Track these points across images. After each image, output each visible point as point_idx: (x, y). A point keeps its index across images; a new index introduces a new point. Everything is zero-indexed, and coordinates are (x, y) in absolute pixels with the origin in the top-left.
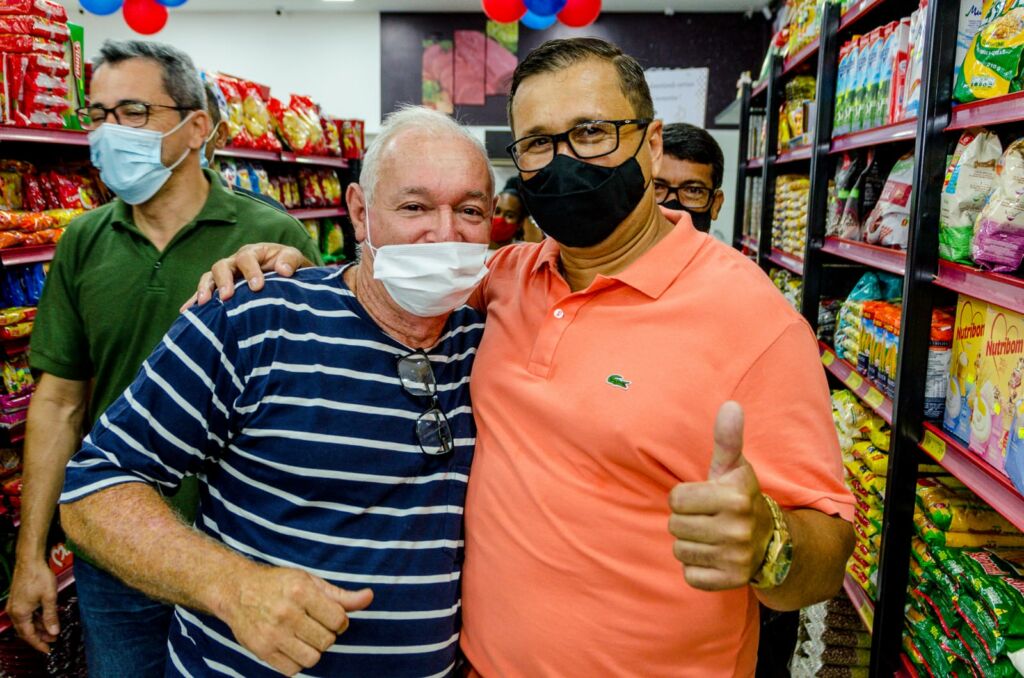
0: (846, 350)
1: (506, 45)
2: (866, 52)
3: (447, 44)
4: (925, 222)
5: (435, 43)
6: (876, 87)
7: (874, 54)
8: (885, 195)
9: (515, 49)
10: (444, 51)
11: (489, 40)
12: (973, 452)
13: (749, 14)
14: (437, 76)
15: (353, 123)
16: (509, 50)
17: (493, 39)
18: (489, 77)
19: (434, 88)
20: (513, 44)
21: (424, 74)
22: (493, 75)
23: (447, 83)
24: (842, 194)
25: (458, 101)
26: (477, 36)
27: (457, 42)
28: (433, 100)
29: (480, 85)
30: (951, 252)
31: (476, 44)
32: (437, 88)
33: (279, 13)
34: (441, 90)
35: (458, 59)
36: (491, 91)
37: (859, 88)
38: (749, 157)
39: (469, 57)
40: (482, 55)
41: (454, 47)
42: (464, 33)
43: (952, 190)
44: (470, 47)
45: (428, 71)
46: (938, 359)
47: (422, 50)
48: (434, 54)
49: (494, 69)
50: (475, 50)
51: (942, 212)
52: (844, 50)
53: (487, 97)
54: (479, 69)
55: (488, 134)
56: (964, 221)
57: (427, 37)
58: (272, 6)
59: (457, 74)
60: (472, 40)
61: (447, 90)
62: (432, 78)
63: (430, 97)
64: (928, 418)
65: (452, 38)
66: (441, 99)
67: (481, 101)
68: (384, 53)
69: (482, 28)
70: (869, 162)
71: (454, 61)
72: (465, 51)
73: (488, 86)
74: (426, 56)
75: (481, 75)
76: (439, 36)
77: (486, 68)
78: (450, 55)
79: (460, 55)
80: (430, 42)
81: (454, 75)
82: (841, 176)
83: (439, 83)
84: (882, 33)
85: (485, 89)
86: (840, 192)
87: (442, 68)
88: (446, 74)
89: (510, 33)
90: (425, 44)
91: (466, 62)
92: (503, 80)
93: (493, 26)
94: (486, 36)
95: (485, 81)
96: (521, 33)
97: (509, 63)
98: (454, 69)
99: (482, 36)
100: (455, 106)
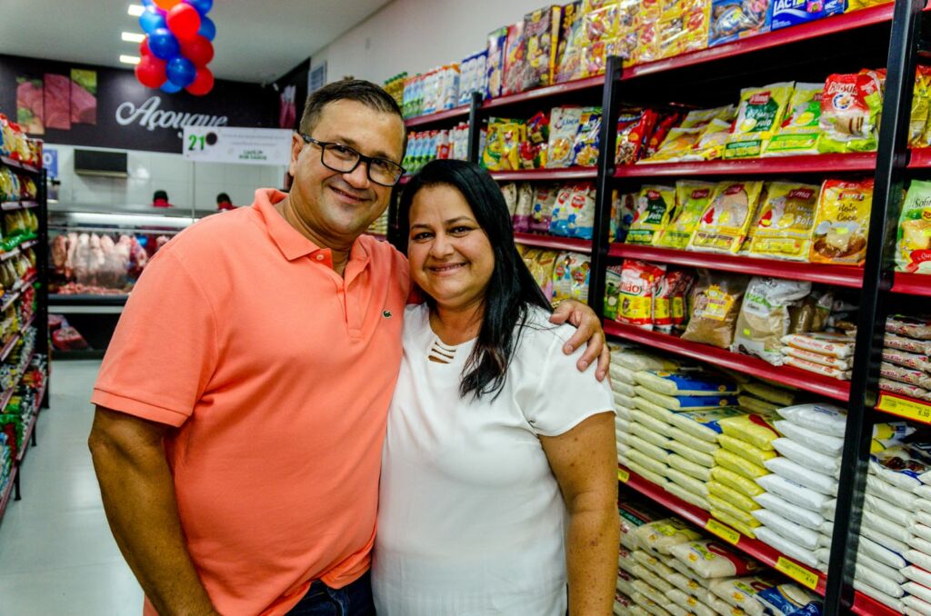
1: (87, 89)
3: (37, 82)
5: (28, 81)
9: (94, 91)
10: (36, 88)
11: (73, 83)
14: (29, 104)
16: (89, 91)
17: (76, 83)
18: (74, 110)
19: (27, 114)
20: (93, 88)
21: (19, 102)
22: (78, 109)
23: (39, 111)
25: (48, 125)
26: (64, 79)
27: (47, 81)
28: (26, 123)
29: (67, 116)
31: (62, 85)
32: (30, 113)
34: (34, 116)
35: (48, 94)
36: (75, 120)
39: (57, 93)
40: (68, 94)
42: (52, 76)
44: (57, 87)
45: (22, 100)
47: (17, 85)
48: (26, 89)
49: (77, 104)
50: (61, 89)
53: (73, 124)
54: (65, 104)
55: (77, 153)
57: (20, 76)
59: (47, 105)
60: (59, 82)
61: (38, 116)
62: (26, 107)
63: (23, 119)
65: (41, 77)
66: (34, 123)
67: (66, 126)
69: (68, 75)
71: (44, 96)
72: (53, 89)
73: (73, 116)
74: (19, 89)
75: (68, 108)
76: (30, 76)
77: (71, 104)
78: (41, 92)
79: (50, 92)
80: (23, 79)
81: (44, 106)
83: (31, 111)
84: (430, 134)
85: (70, 118)
87: (34, 100)
88: (37, 105)
89: (90, 80)
90: (20, 80)
91: (54, 98)
92: (88, 112)
93: (75, 74)
94: (70, 79)
95: (70, 113)
96: (100, 80)
97: (91, 102)
98: (44, 102)
99: (67, 80)
100: (46, 129)
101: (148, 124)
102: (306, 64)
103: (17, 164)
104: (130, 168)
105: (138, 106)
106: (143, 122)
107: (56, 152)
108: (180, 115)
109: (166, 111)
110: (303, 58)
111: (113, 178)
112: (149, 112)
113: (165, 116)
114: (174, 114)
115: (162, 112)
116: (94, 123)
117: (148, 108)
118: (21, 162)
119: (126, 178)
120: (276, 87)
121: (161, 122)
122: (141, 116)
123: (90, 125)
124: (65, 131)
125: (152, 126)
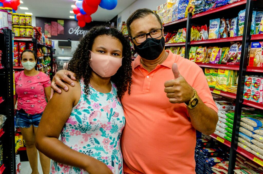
1: (61, 25)
3: (50, 24)
9: (63, 25)
10: (49, 25)
11: (58, 24)
18: (58, 31)
21: (45, 29)
22: (59, 30)
23: (50, 31)
25: (52, 35)
26: (56, 23)
27: (52, 24)
29: (57, 32)
32: (48, 32)
34: (49, 32)
35: (52, 27)
36: (59, 33)
39: (54, 27)
40: (57, 27)
41: (51, 25)
42: (53, 22)
45: (46, 29)
47: (44, 25)
48: (46, 25)
50: (55, 25)
53: (58, 34)
54: (56, 29)
55: (59, 41)
57: (46, 22)
59: (52, 30)
60: (55, 23)
61: (50, 33)
62: (47, 30)
63: (46, 34)
65: (50, 23)
66: (49, 34)
67: (57, 35)
69: (57, 21)
71: (51, 27)
72: (53, 25)
75: (57, 30)
76: (48, 22)
77: (58, 29)
78: (50, 26)
79: (52, 26)
81: (51, 30)
83: (48, 31)
85: (57, 33)
88: (49, 29)
89: (62, 23)
90: (45, 23)
92: (61, 31)
93: (59, 21)
95: (57, 31)
96: (65, 23)
97: (62, 28)
98: (51, 29)
100: (51, 36)
101: (77, 34)
102: (117, 17)
103: (47, 46)
104: (72, 46)
105: (74, 29)
106: (75, 33)
107: (54, 42)
108: (85, 31)
109: (81, 30)
110: (116, 15)
111: (68, 48)
112: (77, 31)
113: (81, 31)
114: (83, 31)
115: (80, 30)
116: (63, 34)
117: (77, 29)
118: (48, 45)
119: (71, 48)
120: (110, 23)
121: (80, 33)
122: (75, 31)
123: (62, 34)
124: (56, 36)
125: (78, 34)
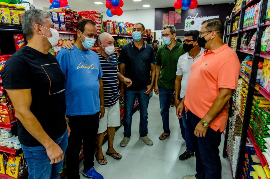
0: (243, 70)
1: (179, 13)
2: (250, 10)
3: (167, 14)
4: (258, 44)
5: (165, 14)
6: (252, 18)
7: (252, 11)
8: (252, 39)
9: (181, 14)
12: (264, 89)
13: (230, 3)
14: (165, 20)
15: (149, 30)
16: (179, 14)
17: (177, 12)
20: (180, 13)
21: (163, 20)
22: (176, 19)
23: (167, 22)
24: (244, 40)
27: (169, 13)
30: (263, 50)
31: (173, 14)
32: (165, 23)
33: (136, 10)
36: (176, 23)
37: (248, 18)
38: (227, 33)
39: (172, 16)
40: (174, 16)
43: (264, 37)
44: (172, 14)
45: (164, 19)
46: (260, 71)
47: (163, 15)
48: (165, 16)
49: (176, 18)
50: (173, 15)
51: (262, 42)
52: (246, 10)
54: (173, 18)
56: (266, 44)
57: (164, 13)
58: (135, 9)
59: (169, 20)
60: (172, 13)
61: (167, 23)
62: (164, 21)
63: (164, 24)
64: (257, 83)
68: (155, 16)
70: (250, 33)
72: (171, 15)
73: (175, 22)
74: (163, 17)
75: (174, 20)
76: (166, 13)
78: (168, 16)
79: (170, 16)
80: (164, 14)
82: (244, 36)
83: (166, 22)
84: (254, 6)
86: (244, 39)
87: (166, 19)
88: (167, 20)
89: (180, 11)
90: (163, 14)
91: (171, 17)
92: (178, 20)
94: (175, 12)
97: (180, 17)
99: (174, 12)
105: (192, 17)
108: (204, 17)
112: (195, 18)
115: (198, 17)
117: (194, 16)
123: (179, 23)
